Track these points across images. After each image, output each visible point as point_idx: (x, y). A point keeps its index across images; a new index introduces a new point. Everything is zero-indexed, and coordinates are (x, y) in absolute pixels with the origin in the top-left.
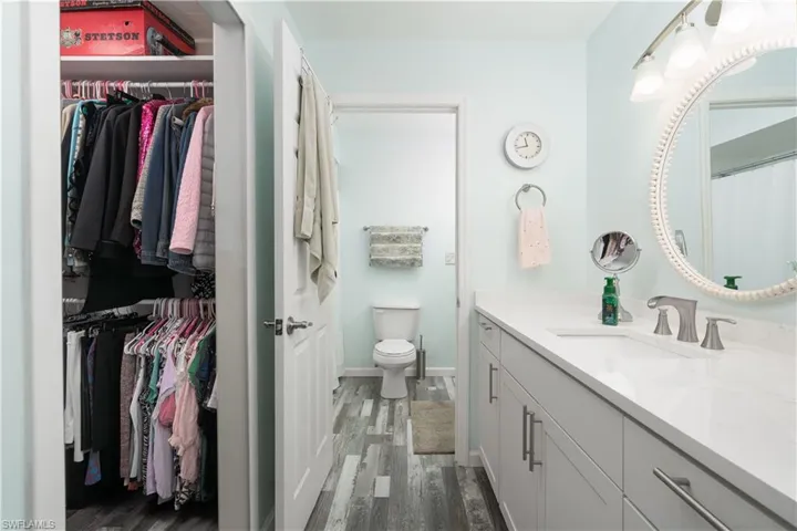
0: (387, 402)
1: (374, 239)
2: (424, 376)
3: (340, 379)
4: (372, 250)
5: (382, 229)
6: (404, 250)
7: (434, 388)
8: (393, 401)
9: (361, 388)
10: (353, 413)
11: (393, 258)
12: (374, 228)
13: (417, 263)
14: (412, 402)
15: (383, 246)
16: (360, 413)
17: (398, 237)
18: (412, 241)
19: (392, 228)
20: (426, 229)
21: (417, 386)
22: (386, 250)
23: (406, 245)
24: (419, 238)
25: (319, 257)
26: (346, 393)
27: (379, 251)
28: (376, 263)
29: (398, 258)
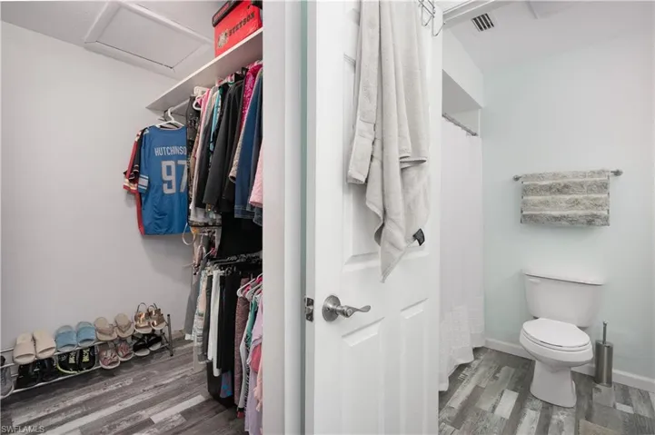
0: (539, 405)
1: (526, 191)
2: (609, 382)
3: (476, 350)
4: (525, 203)
5: (541, 177)
6: (576, 203)
7: (628, 409)
8: (548, 408)
9: (504, 369)
10: (485, 406)
11: (556, 213)
12: (526, 177)
13: (598, 221)
14: (583, 422)
15: (540, 198)
16: (494, 407)
17: (566, 186)
18: (591, 190)
19: (555, 175)
20: (617, 173)
21: (595, 395)
22: (546, 203)
23: (576, 196)
24: (603, 187)
25: (380, 213)
26: (481, 370)
27: (534, 205)
28: (530, 220)
29: (565, 213)
